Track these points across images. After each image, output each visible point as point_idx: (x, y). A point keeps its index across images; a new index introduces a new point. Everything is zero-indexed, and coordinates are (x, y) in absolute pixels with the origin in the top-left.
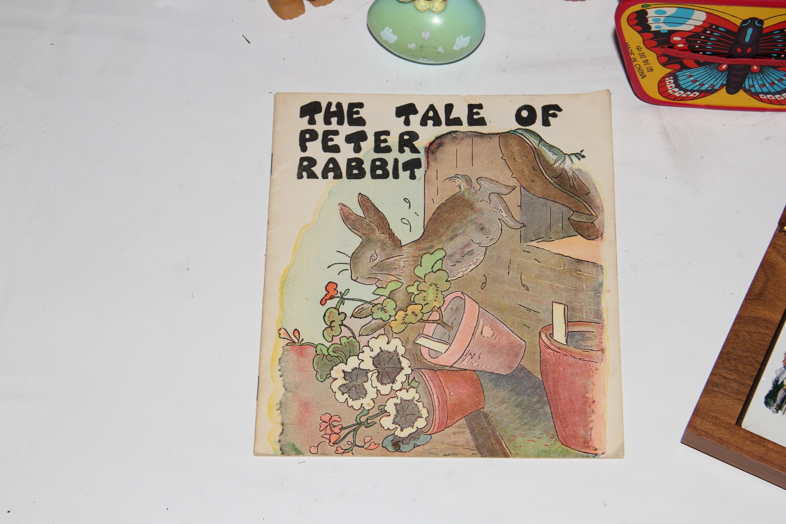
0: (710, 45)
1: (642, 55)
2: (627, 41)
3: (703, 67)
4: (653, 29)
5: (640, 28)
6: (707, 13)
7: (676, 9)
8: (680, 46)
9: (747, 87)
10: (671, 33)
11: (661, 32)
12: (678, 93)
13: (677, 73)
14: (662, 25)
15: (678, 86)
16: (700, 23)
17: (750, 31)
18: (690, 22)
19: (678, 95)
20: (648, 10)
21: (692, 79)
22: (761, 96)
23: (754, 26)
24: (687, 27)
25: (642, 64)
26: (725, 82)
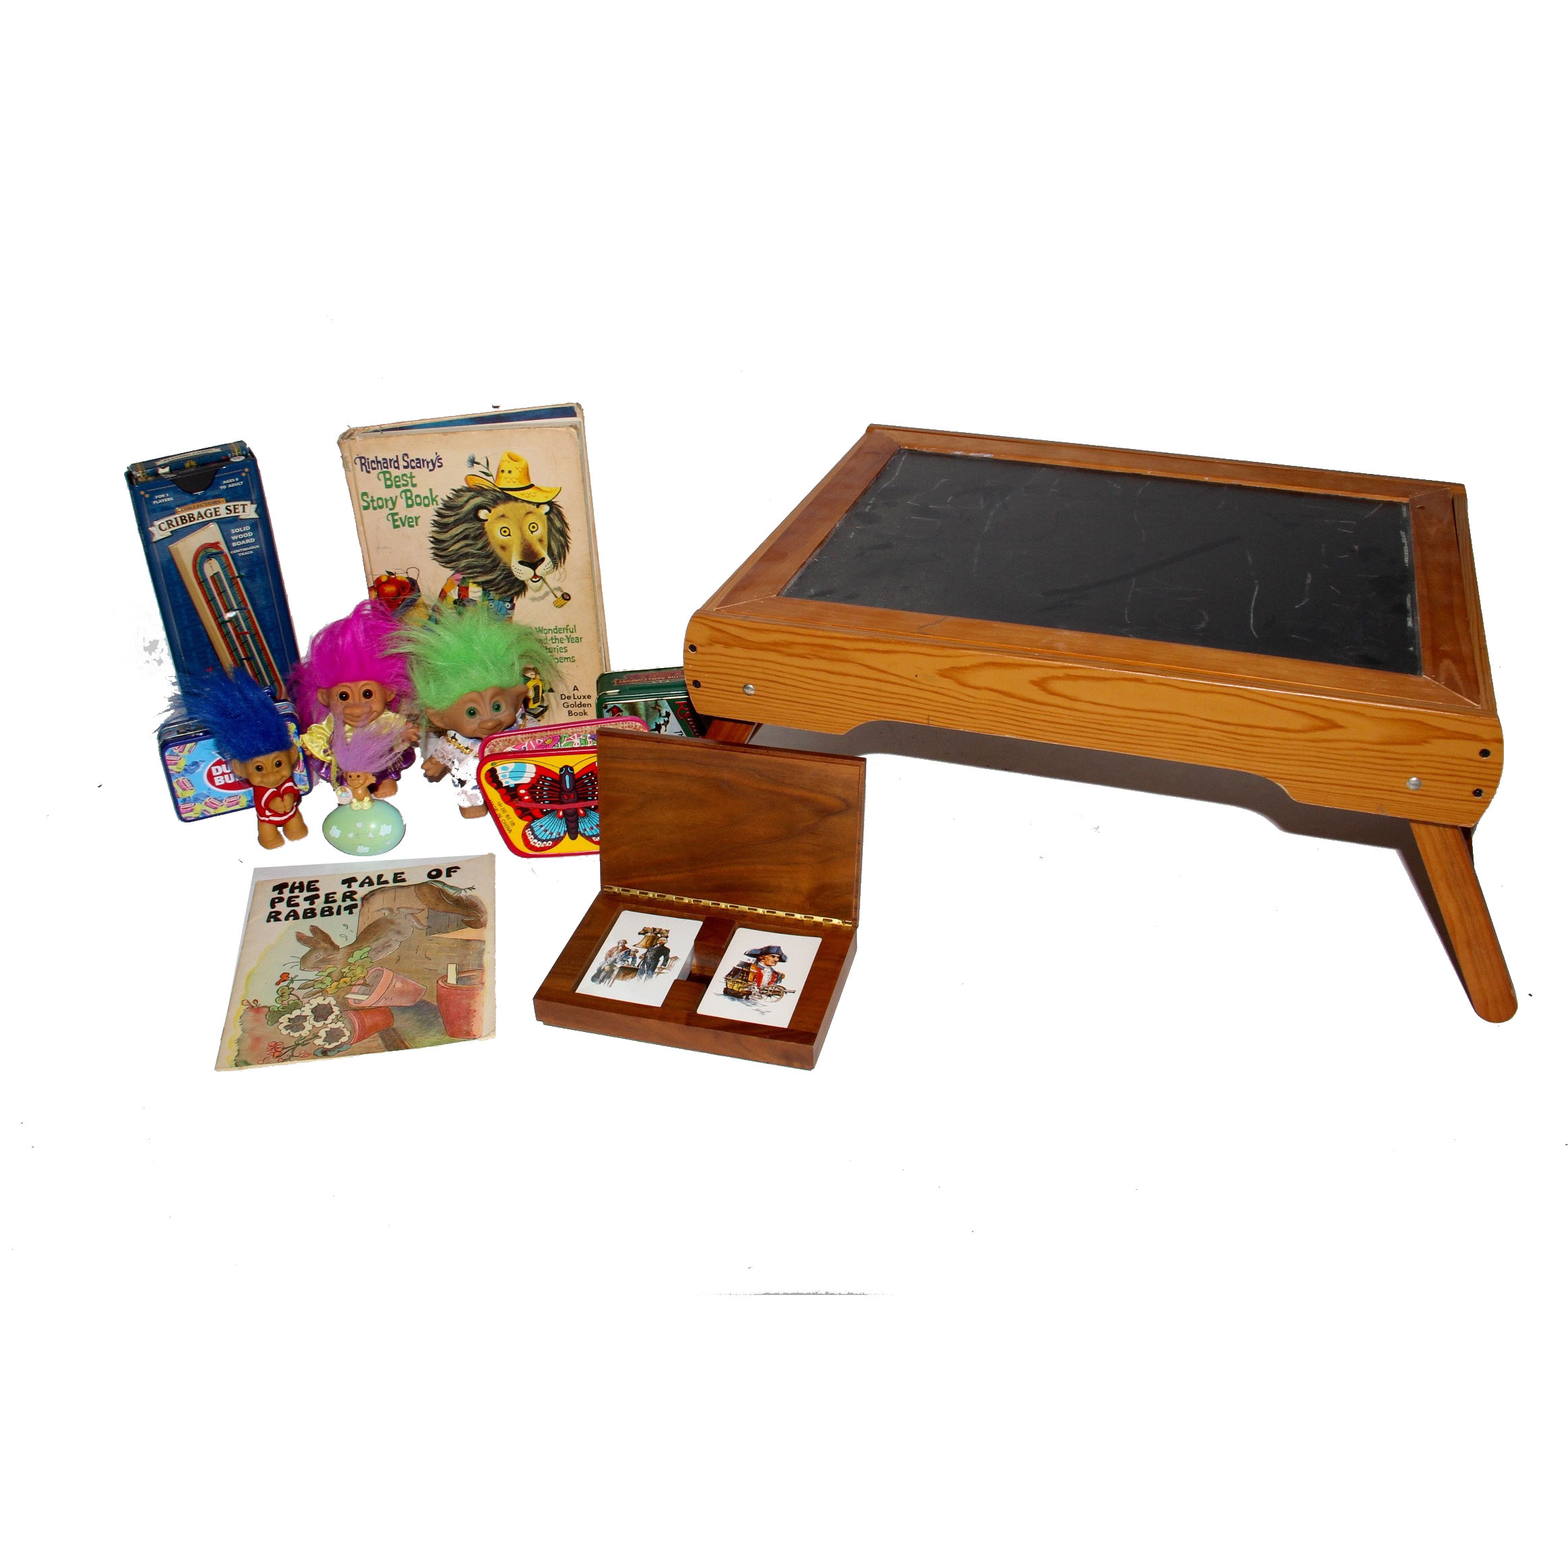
0: (545, 795)
1: (504, 811)
2: (490, 799)
3: (547, 817)
4: (504, 785)
5: (495, 784)
6: (535, 765)
7: (514, 764)
8: (526, 798)
9: (582, 832)
10: (518, 786)
11: (511, 786)
12: (538, 844)
13: (532, 825)
14: (509, 780)
15: (536, 837)
16: (533, 775)
17: (567, 778)
18: (526, 775)
19: (538, 846)
20: (497, 768)
21: (543, 828)
22: (594, 838)
23: (569, 773)
24: (526, 780)
25: (506, 819)
26: (566, 829)
